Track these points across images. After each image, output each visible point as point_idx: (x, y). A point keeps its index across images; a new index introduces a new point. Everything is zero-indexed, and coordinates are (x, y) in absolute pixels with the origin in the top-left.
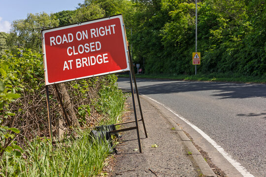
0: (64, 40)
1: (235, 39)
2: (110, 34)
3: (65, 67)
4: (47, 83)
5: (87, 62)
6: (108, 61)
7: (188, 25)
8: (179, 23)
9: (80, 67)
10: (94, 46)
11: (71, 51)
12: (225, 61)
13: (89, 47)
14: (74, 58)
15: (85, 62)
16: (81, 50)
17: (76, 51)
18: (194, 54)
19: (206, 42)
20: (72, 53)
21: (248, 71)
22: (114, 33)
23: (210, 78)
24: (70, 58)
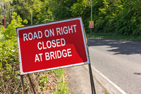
0: (35, 37)
1: (114, 14)
2: (72, 32)
3: (36, 59)
4: (22, 73)
5: (55, 56)
6: (71, 55)
7: (87, 5)
8: (82, 4)
9: (49, 59)
10: (59, 42)
11: (41, 46)
12: (108, 26)
13: (56, 43)
14: (43, 51)
15: (53, 56)
16: (49, 45)
17: (45, 46)
18: (90, 22)
19: (97, 15)
20: (42, 47)
21: (121, 33)
22: (75, 32)
23: (99, 36)
24: (40, 52)
